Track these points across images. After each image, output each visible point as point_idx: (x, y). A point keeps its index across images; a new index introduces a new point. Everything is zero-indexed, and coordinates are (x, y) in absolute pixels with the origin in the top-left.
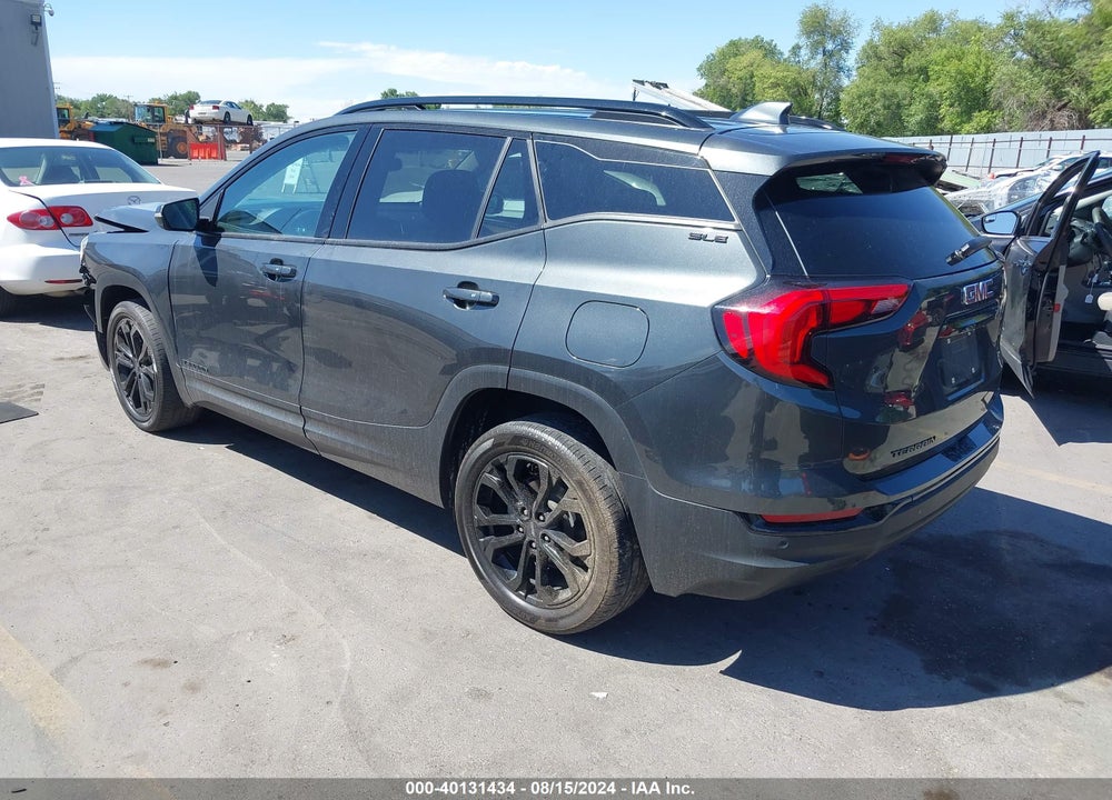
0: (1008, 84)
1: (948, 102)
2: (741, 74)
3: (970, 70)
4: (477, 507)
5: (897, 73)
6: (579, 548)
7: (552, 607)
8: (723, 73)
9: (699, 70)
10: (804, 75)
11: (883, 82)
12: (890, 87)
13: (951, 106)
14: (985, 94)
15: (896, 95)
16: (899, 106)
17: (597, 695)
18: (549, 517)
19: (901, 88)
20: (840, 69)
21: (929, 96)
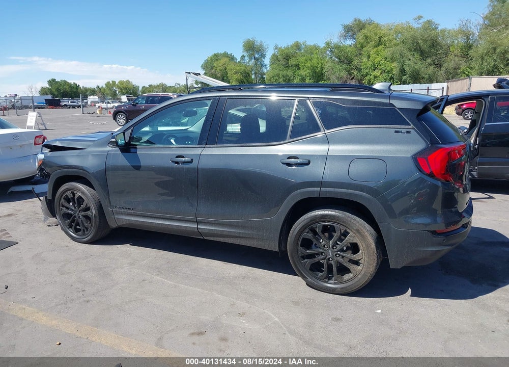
0: (331, 70)
1: (309, 78)
2: (221, 68)
3: (316, 65)
4: (299, 248)
5: (287, 66)
6: (356, 257)
7: (342, 283)
8: (213, 68)
9: (202, 67)
10: (248, 68)
11: (282, 70)
12: (285, 72)
13: (310, 79)
14: (322, 74)
15: (287, 75)
16: (289, 80)
17: (377, 311)
18: (338, 247)
19: (289, 73)
20: (262, 65)
21: (301, 76)
